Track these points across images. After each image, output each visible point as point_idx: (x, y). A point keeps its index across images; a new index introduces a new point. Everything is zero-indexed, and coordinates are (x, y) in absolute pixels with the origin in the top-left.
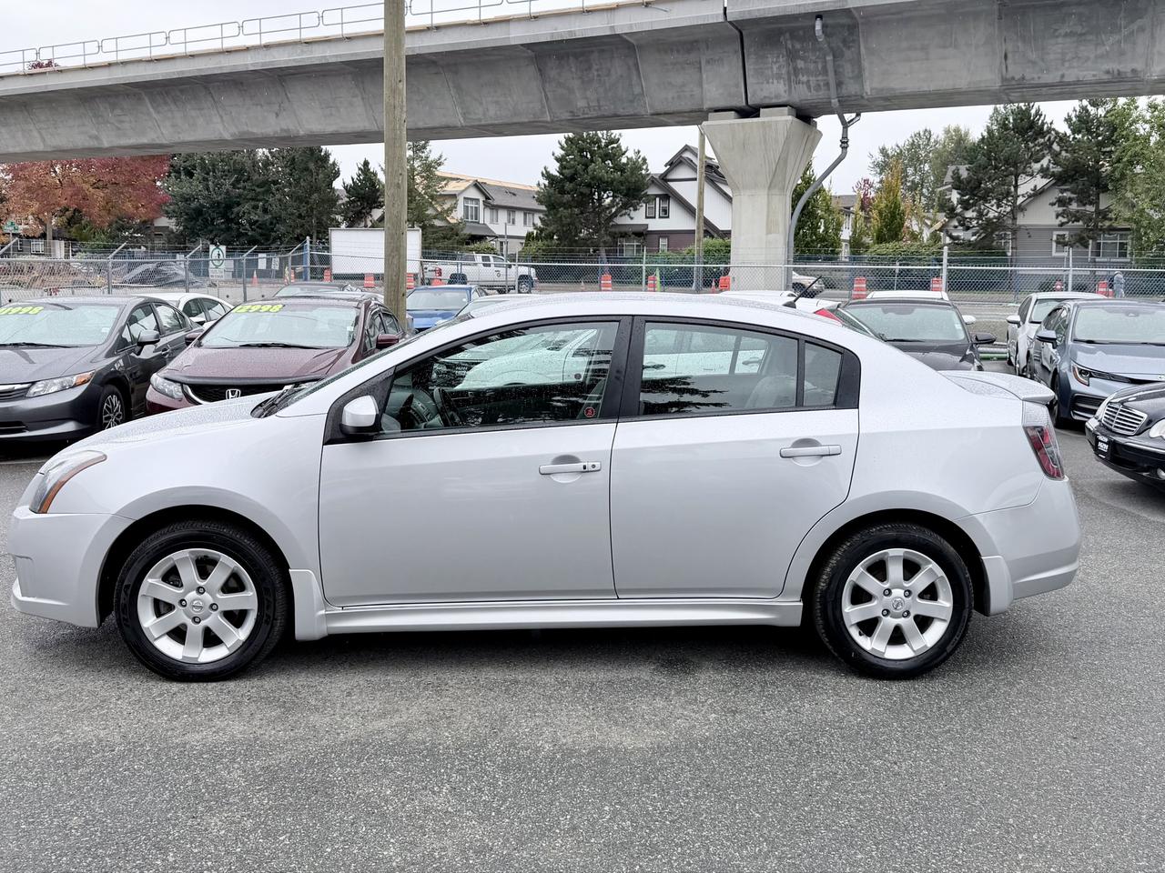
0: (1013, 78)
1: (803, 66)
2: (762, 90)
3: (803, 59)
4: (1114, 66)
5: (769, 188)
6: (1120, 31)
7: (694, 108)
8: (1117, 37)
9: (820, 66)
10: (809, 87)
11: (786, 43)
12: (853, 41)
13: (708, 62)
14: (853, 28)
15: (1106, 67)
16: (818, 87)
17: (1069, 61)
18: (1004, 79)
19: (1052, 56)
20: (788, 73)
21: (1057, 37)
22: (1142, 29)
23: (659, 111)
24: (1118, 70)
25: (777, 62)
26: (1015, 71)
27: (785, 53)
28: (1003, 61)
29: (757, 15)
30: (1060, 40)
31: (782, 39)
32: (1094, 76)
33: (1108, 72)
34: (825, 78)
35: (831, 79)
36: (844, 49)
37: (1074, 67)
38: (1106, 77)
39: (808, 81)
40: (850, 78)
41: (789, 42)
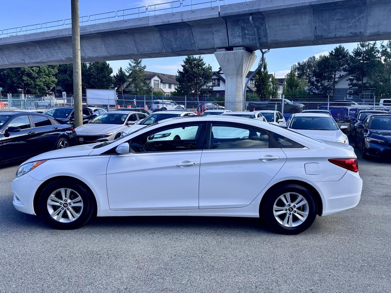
0: (318, 36)
1: (247, 33)
2: (234, 41)
3: (247, 30)
4: (353, 31)
5: (237, 75)
6: (355, 18)
7: (212, 47)
8: (354, 20)
9: (253, 32)
10: (249, 40)
11: (241, 24)
12: (264, 23)
13: (215, 31)
14: (263, 19)
15: (350, 31)
16: (252, 40)
17: (338, 29)
18: (315, 36)
19: (332, 28)
20: (242, 35)
21: (334, 20)
22: (363, 17)
23: (200, 49)
24: (355, 32)
25: (238, 31)
26: (319, 33)
27: (241, 28)
28: (315, 30)
29: (230, 14)
30: (334, 22)
31: (240, 23)
32: (347, 34)
33: (351, 33)
34: (255, 36)
35: (256, 37)
36: (261, 26)
37: (339, 31)
38: (351, 35)
39: (249, 37)
40: (263, 36)
41: (242, 24)
